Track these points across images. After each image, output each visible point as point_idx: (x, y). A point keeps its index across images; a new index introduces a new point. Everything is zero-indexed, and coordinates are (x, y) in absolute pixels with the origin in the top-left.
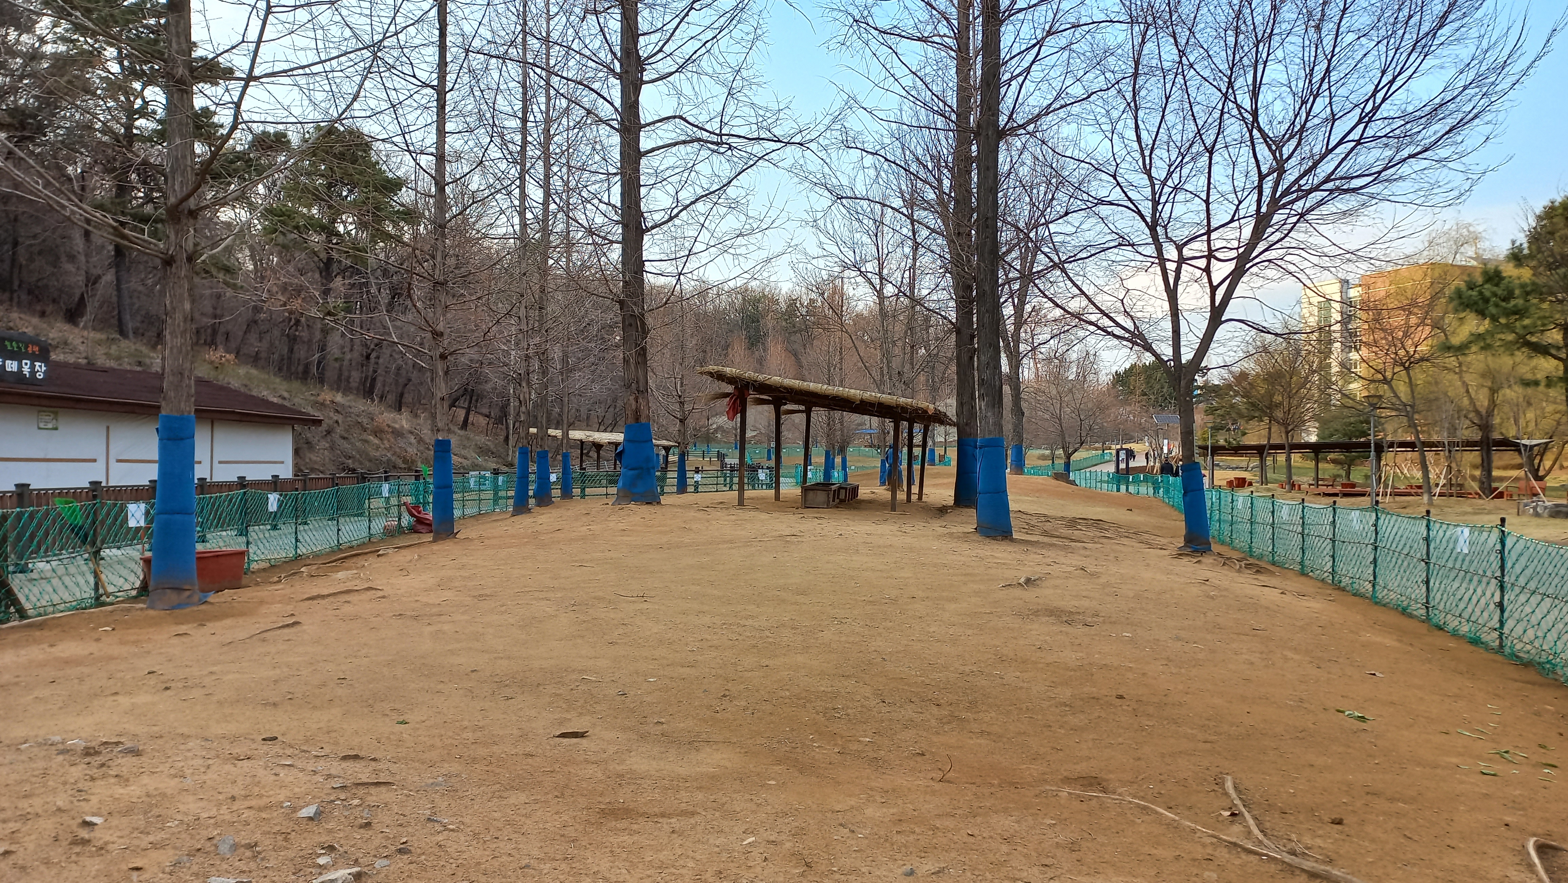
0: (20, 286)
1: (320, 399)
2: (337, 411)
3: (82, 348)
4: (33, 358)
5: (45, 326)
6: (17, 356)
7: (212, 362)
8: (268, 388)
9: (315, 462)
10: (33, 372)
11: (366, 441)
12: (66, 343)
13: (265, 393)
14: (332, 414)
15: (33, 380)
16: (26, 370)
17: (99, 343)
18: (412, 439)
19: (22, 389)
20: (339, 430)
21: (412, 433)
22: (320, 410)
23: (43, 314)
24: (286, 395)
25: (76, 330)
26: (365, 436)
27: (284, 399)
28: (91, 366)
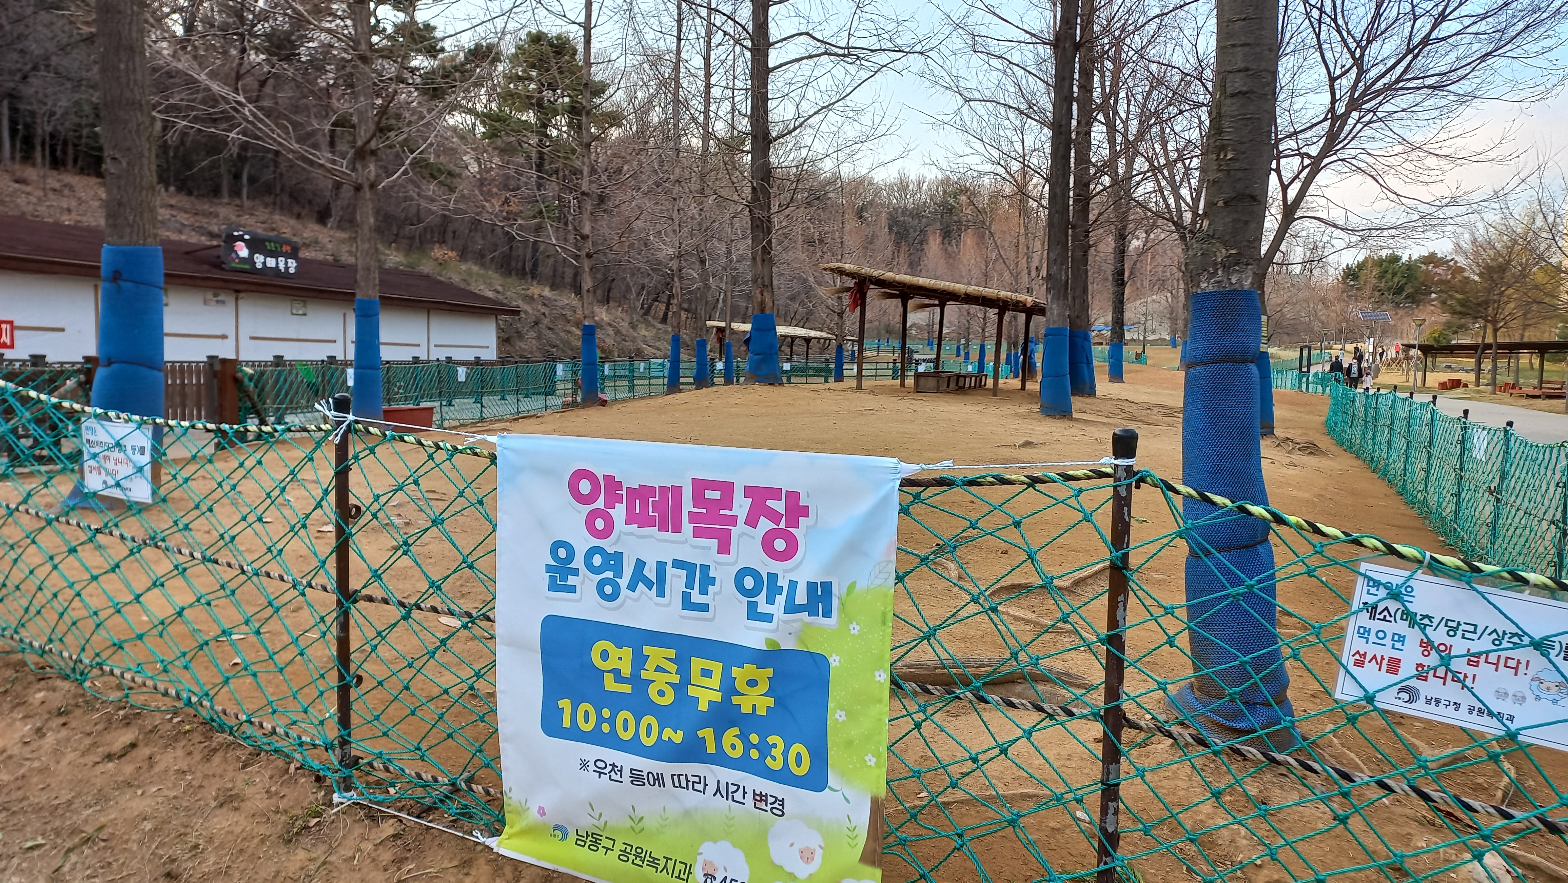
0: (282, 190)
1: (529, 292)
2: (544, 304)
3: (329, 246)
4: (287, 256)
5: (300, 227)
6: (274, 254)
7: (437, 259)
8: (485, 283)
9: (524, 350)
10: (287, 268)
11: (569, 332)
12: (316, 242)
13: (482, 287)
14: (540, 307)
15: (286, 274)
16: (282, 266)
17: (343, 241)
18: (610, 331)
19: (279, 282)
20: (546, 321)
21: (610, 325)
22: (529, 303)
23: (299, 216)
24: (500, 288)
25: (325, 230)
26: (568, 327)
27: (498, 292)
28: (337, 263)
